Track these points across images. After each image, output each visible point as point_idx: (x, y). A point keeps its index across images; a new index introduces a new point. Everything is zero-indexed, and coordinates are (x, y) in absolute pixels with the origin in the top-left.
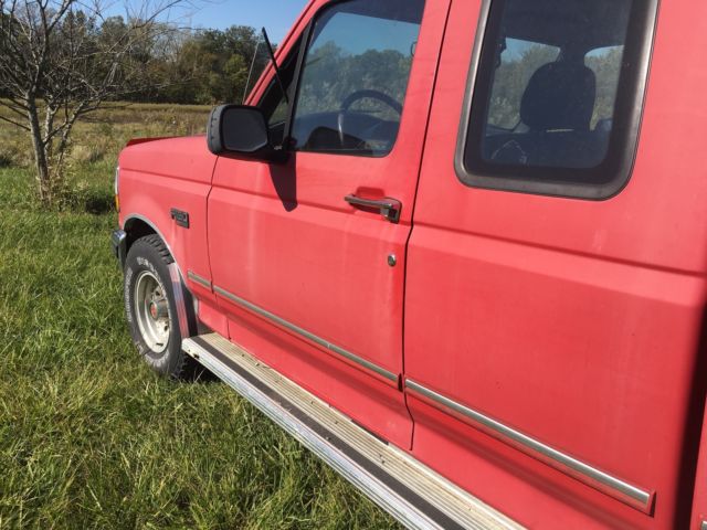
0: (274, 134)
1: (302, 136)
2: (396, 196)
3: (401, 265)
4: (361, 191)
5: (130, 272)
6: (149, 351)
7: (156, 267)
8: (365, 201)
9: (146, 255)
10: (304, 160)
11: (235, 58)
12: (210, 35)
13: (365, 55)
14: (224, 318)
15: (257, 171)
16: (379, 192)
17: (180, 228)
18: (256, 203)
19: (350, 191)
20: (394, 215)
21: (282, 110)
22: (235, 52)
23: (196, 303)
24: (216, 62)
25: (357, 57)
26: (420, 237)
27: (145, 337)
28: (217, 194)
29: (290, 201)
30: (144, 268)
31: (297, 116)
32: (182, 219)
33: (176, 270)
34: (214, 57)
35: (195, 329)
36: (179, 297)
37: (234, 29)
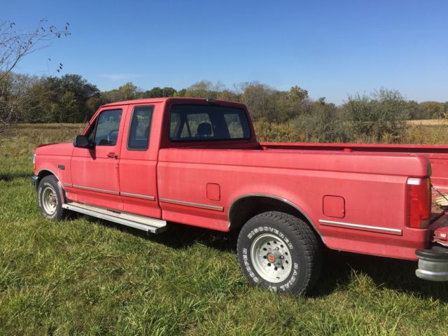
0: (90, 142)
1: (98, 142)
2: (117, 154)
3: (118, 168)
4: (110, 153)
5: (41, 189)
6: (48, 215)
7: (52, 184)
8: (111, 156)
9: (48, 181)
10: (98, 148)
11: (68, 94)
12: (51, 80)
13: (152, 90)
14: (76, 195)
15: (86, 151)
16: (113, 153)
17: (61, 171)
18: (85, 159)
19: (108, 154)
20: (116, 157)
21: (92, 135)
22: (68, 90)
23: (67, 194)
24: (55, 96)
25: (148, 92)
26: (122, 161)
27: (47, 211)
28: (74, 159)
29: (94, 158)
30: (47, 186)
31: (96, 136)
32: (62, 168)
33: (60, 184)
34: (53, 93)
35: (66, 201)
36: (61, 192)
37: (67, 76)
